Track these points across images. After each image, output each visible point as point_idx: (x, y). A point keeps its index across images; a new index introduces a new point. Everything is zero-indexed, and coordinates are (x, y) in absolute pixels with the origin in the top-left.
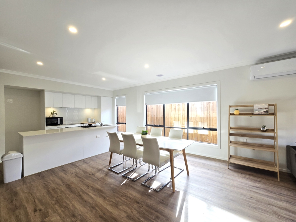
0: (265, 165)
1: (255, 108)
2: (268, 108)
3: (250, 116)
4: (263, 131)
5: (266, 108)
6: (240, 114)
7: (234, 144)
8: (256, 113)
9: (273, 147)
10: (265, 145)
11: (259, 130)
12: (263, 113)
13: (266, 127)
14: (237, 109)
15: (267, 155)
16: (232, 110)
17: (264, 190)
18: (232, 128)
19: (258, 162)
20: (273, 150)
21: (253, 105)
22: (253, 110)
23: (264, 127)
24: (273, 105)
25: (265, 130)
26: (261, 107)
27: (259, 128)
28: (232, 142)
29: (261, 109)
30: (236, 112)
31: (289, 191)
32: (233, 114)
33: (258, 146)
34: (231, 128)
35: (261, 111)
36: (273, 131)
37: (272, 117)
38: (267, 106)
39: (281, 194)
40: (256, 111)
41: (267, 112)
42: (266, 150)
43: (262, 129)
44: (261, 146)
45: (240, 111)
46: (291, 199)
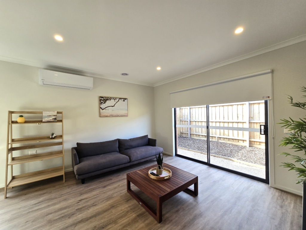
0: (55, 172)
1: (44, 115)
2: (56, 116)
3: (39, 124)
4: (52, 138)
5: (54, 116)
6: (26, 122)
7: (19, 160)
8: (45, 120)
9: (60, 152)
10: (55, 152)
11: (48, 138)
12: (52, 120)
13: (54, 135)
14: (21, 116)
15: (56, 161)
16: (15, 117)
17: (47, 201)
18: (15, 140)
19: (49, 171)
20: (61, 155)
21: (42, 112)
22: (42, 117)
23: (53, 134)
24: (61, 113)
25: (54, 137)
26: (51, 115)
27: (48, 136)
28: (15, 159)
29: (50, 116)
30: (19, 120)
31: (69, 188)
32: (16, 122)
33: (48, 155)
34: (13, 140)
35: (51, 119)
36: (61, 137)
37: (60, 124)
38: (55, 113)
39: (62, 195)
40: (45, 118)
41: (55, 119)
42: (56, 157)
43: (50, 137)
44: (51, 154)
45: (26, 118)
46: (69, 195)
